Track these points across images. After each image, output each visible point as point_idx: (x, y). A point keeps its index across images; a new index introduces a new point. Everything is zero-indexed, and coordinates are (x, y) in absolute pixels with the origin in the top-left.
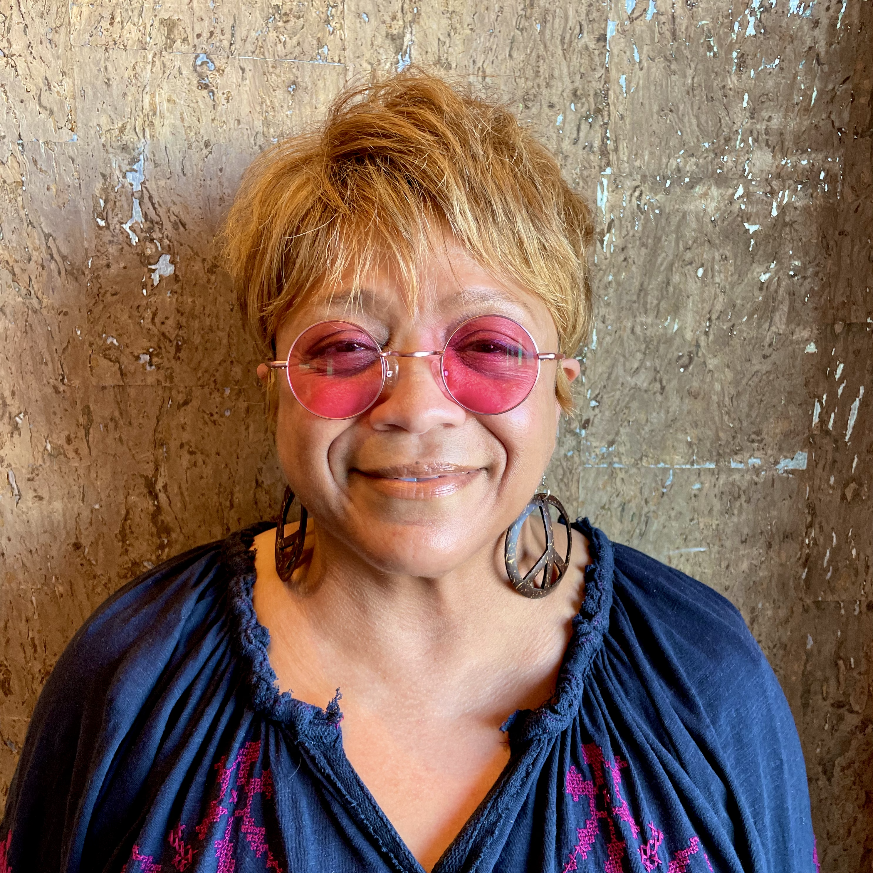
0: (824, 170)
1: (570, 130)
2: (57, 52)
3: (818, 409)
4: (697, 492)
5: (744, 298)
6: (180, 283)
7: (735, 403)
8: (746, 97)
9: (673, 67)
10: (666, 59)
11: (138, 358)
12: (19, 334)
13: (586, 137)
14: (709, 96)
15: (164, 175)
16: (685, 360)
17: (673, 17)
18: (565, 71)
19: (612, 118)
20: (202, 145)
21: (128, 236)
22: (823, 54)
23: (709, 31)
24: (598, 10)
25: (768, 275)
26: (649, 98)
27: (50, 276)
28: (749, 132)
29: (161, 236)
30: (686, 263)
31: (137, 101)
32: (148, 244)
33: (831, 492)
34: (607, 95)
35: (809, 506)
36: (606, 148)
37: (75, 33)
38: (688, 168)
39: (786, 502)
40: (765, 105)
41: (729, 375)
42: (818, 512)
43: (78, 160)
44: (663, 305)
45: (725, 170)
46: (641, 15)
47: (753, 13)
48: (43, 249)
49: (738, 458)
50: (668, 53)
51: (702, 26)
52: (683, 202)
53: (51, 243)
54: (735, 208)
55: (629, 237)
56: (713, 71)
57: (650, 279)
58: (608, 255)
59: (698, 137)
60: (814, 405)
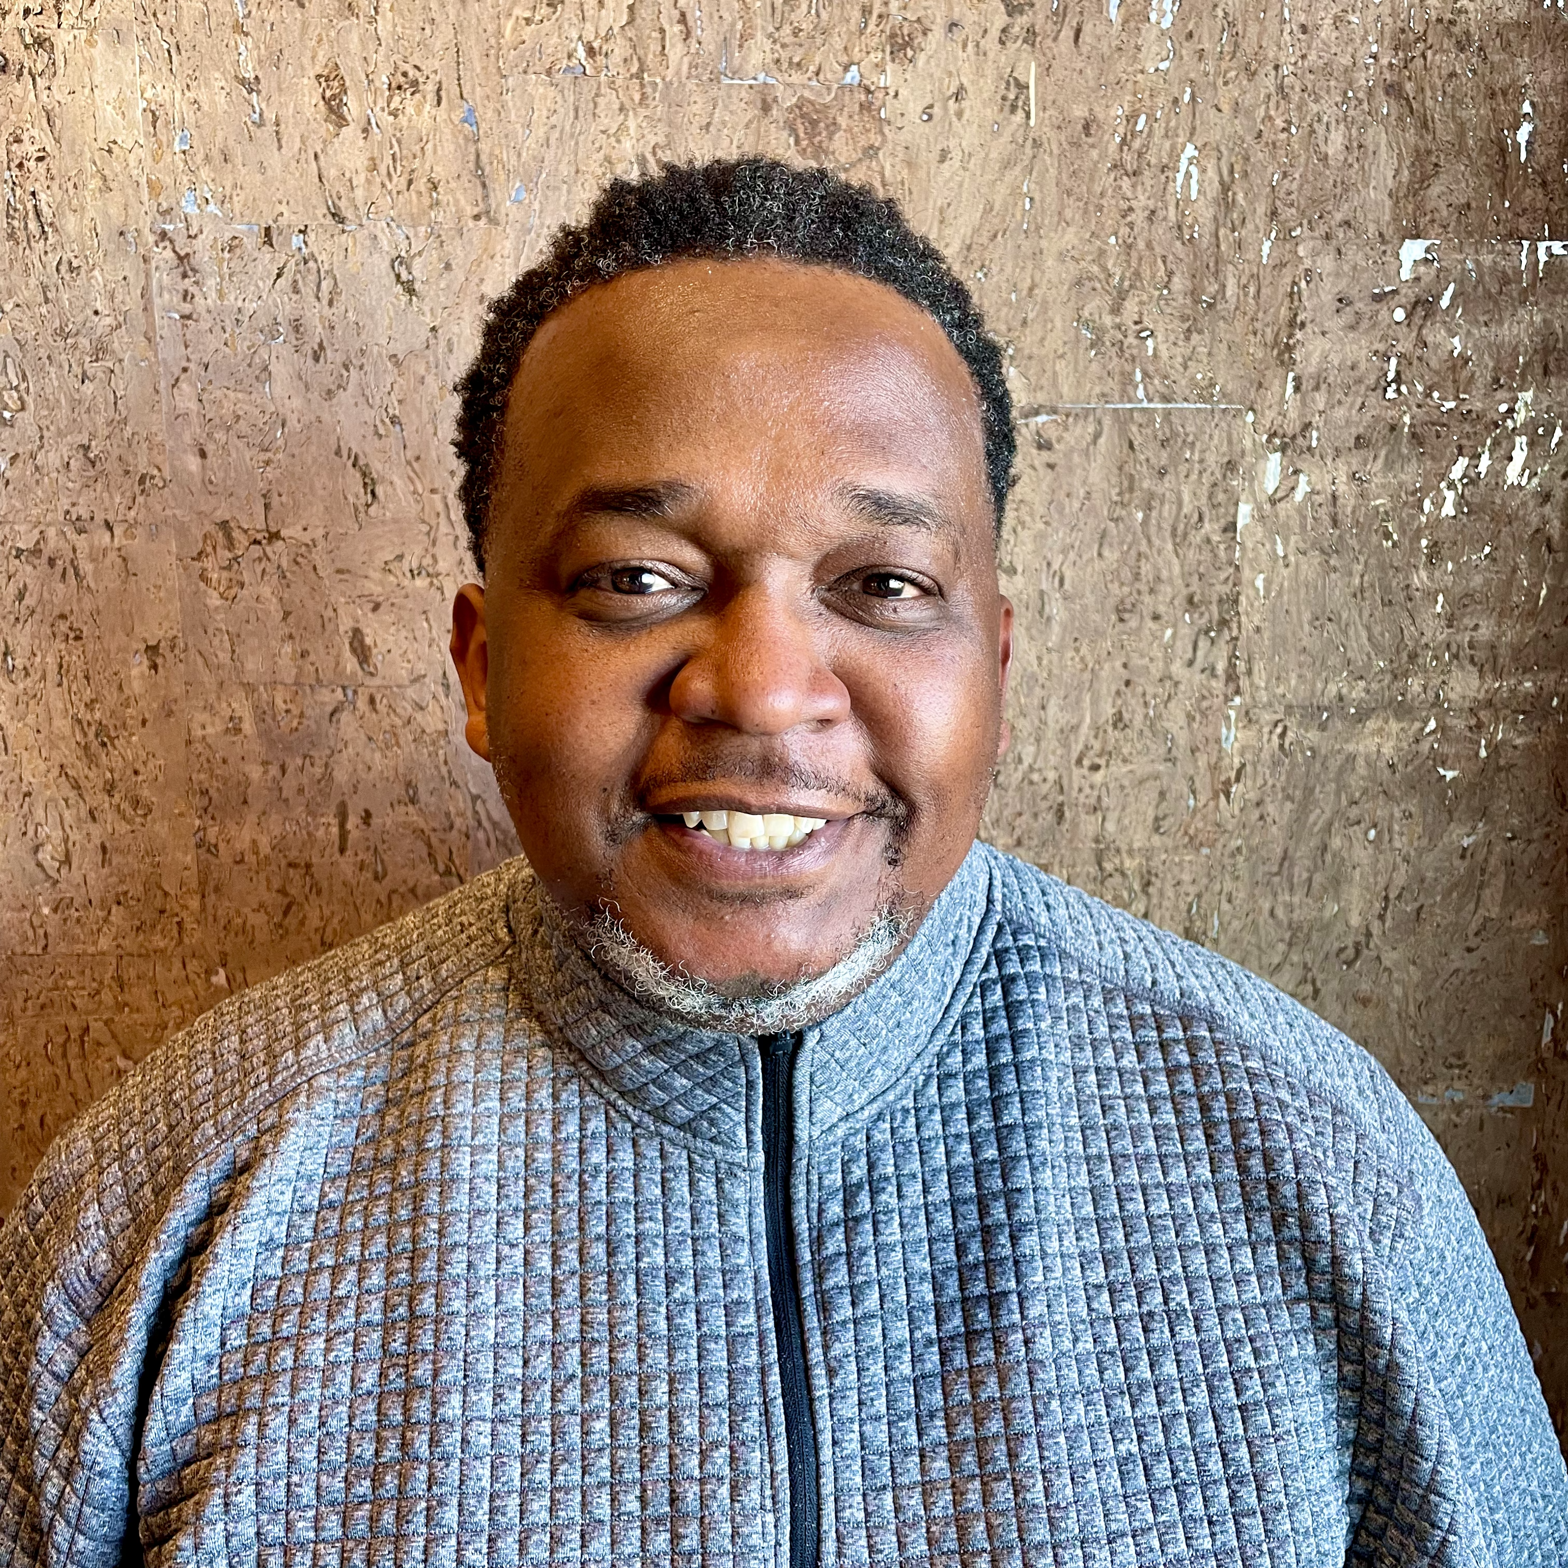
0: (1557, 695)
1: (1183, 648)
3: (1549, 1022)
5: (1437, 870)
7: (1424, 1013)
8: (1441, 598)
9: (1332, 562)
10: (1323, 551)
13: (1206, 657)
14: (1386, 600)
16: (1350, 952)
17: (1334, 497)
18: (1177, 570)
19: (1244, 632)
22: (1556, 537)
23: (1386, 513)
24: (1226, 491)
25: (1471, 839)
26: (1298, 604)
28: (1444, 646)
30: (1351, 822)
34: (1236, 601)
35: (1536, 1159)
36: (1234, 671)
38: (1354, 695)
39: (1502, 1152)
40: (1469, 610)
41: (1415, 974)
42: (1550, 1167)
44: (1318, 878)
45: (1409, 696)
46: (1287, 496)
47: (1451, 486)
49: (1430, 1089)
50: (1326, 544)
51: (1376, 508)
52: (1347, 741)
53: (479, 806)
54: (1425, 747)
55: (1268, 788)
56: (1392, 566)
57: (1297, 843)
58: (1237, 812)
59: (1368, 655)
60: (1543, 1018)
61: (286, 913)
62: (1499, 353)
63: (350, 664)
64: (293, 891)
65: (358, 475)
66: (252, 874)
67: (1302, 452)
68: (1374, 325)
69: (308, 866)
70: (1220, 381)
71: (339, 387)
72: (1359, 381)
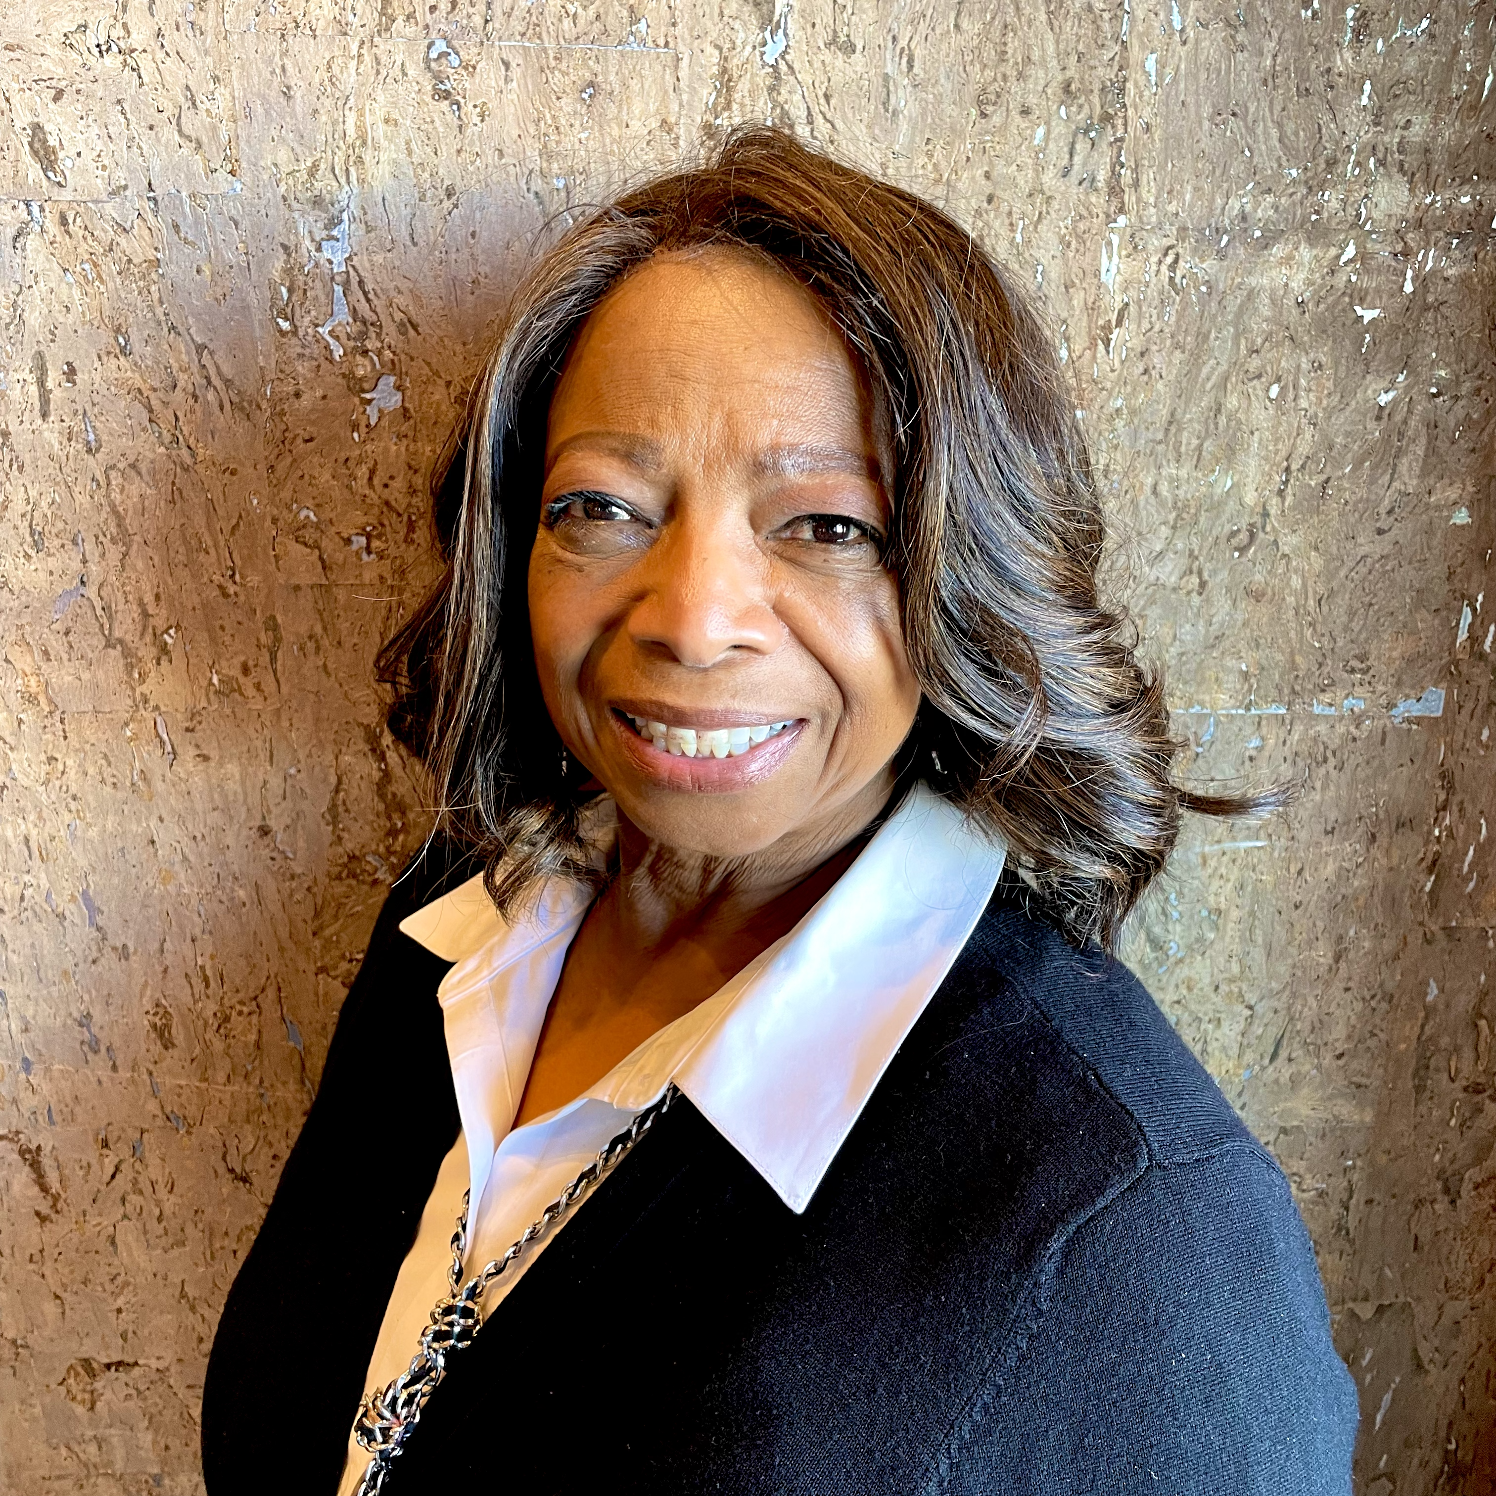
1: (1057, 152)
2: (204, 43)
3: (1467, 617)
4: (1254, 753)
5: (1347, 434)
6: (412, 422)
7: (1325, 609)
8: (1367, 87)
9: (1241, 37)
10: (1228, 24)
11: (348, 541)
12: (162, 503)
13: (1084, 164)
14: (1302, 88)
15: (382, 246)
16: (1244, 537)
18: (1051, 49)
20: (443, 196)
21: (327, 347)
25: (1391, 395)
26: (1197, 93)
27: (207, 414)
28: (1369, 148)
29: (379, 345)
30: (1251, 376)
31: (334, 123)
32: (359, 359)
33: (1482, 753)
34: (1122, 90)
35: (1443, 776)
36: (1118, 182)
37: (232, 10)
38: (1260, 214)
39: (1404, 769)
40: (1400, 102)
41: (1317, 561)
42: (1457, 786)
43: (245, 224)
44: (1208, 446)
45: (1325, 215)
48: (195, 368)
49: (1327, 698)
52: (1249, 273)
53: (206, 359)
54: (1340, 280)
55: (1154, 334)
56: (1311, 44)
57: (1187, 403)
58: (1117, 365)
59: (1279, 160)
60: (1460, 612)
63: (33, 171)
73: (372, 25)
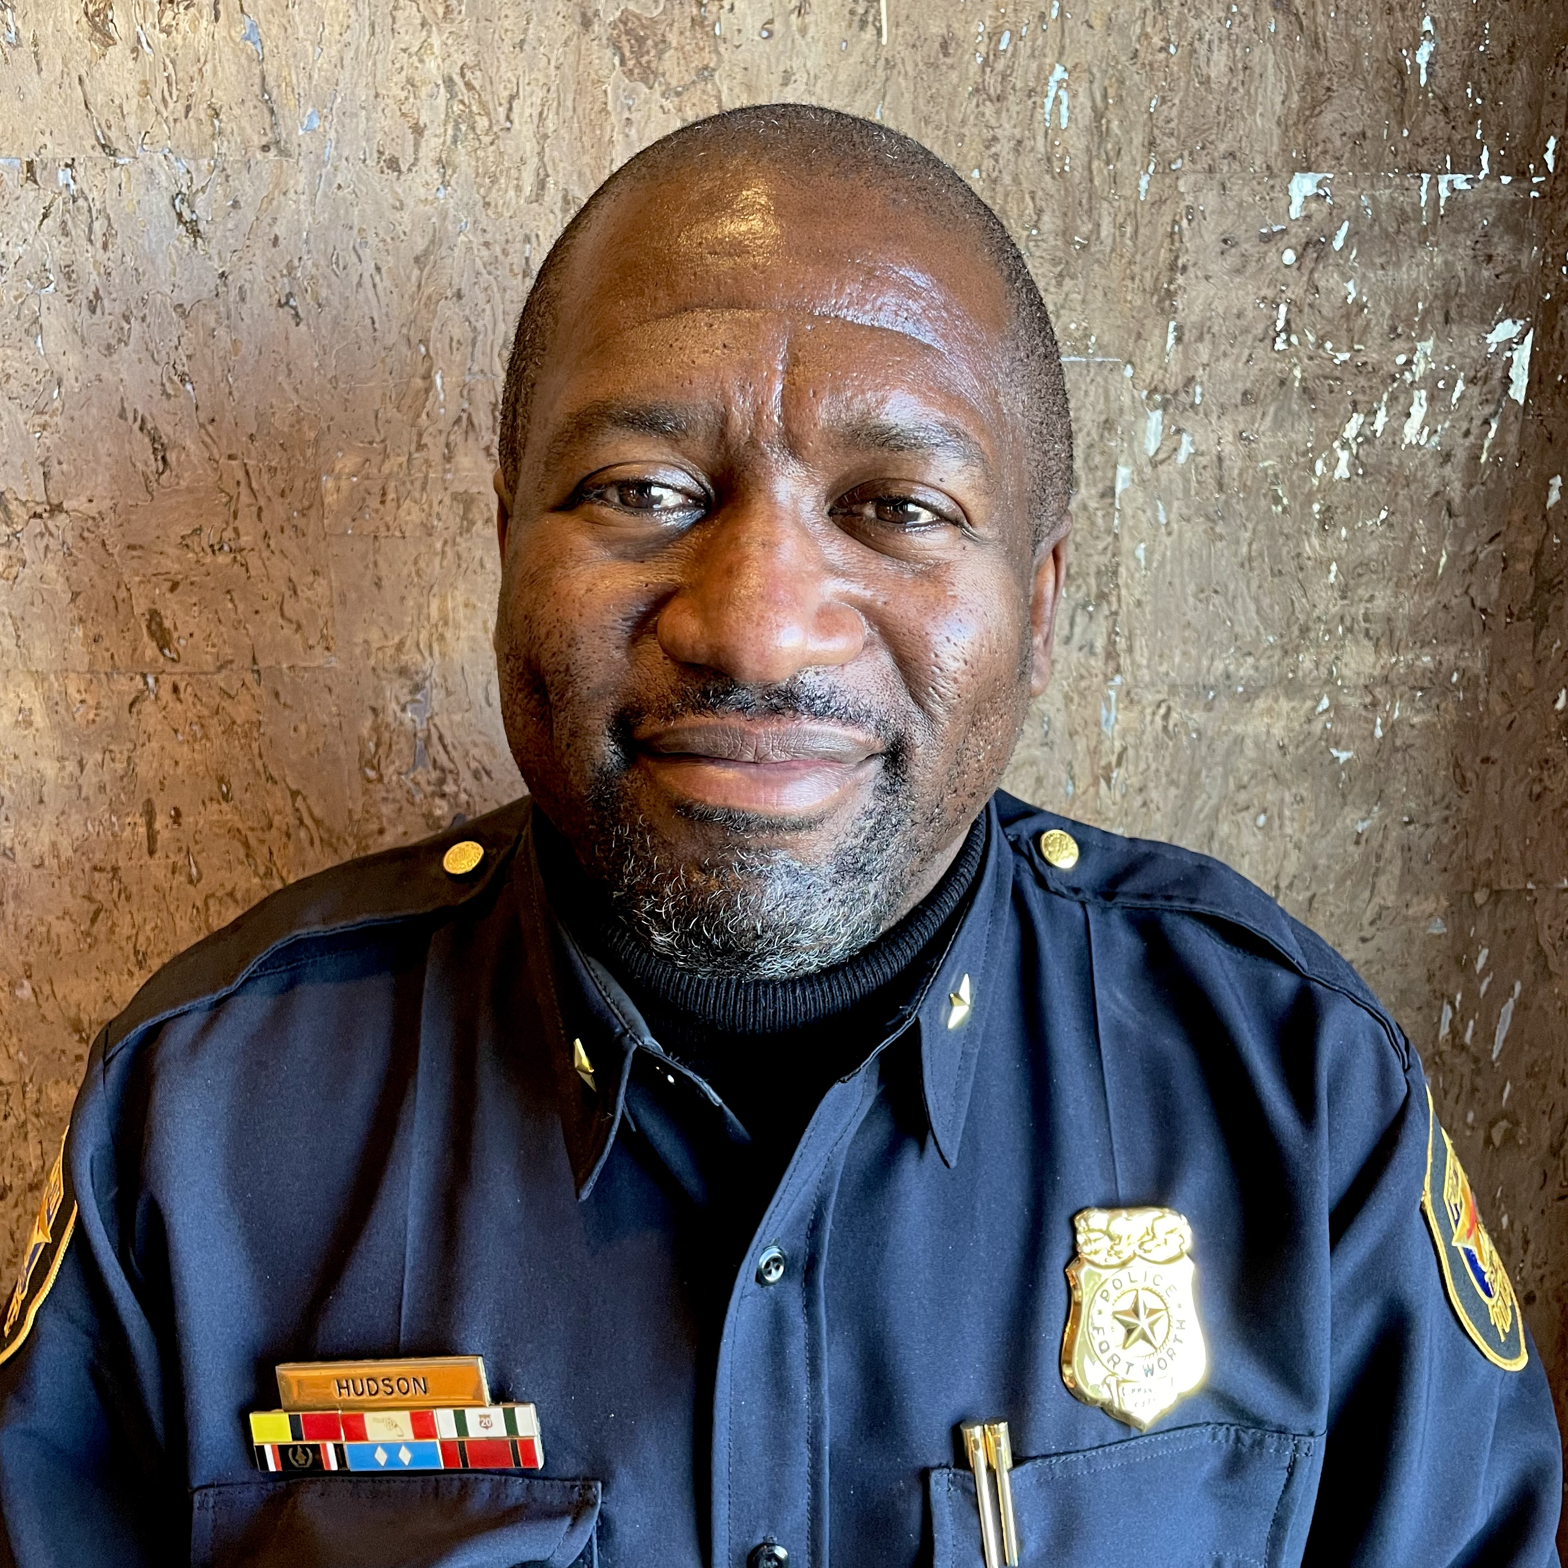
0: (1457, 670)
2: (305, 543)
3: (1447, 1013)
5: (1330, 857)
8: (1334, 567)
9: (1218, 530)
10: (1208, 518)
13: (1084, 632)
14: (1275, 570)
15: (460, 707)
17: (1220, 459)
19: (1124, 608)
21: (409, 792)
22: (1457, 500)
23: (1275, 475)
24: (1103, 453)
25: (1366, 824)
26: (1182, 574)
27: (299, 848)
28: (1338, 619)
29: (456, 789)
30: (1239, 807)
31: (420, 607)
32: (438, 801)
34: (1115, 573)
36: (1114, 648)
37: (331, 517)
40: (1364, 580)
43: (336, 691)
45: (1300, 674)
46: (1169, 457)
47: (1345, 445)
48: (289, 810)
50: (1211, 510)
51: (1265, 469)
52: (1235, 722)
53: (299, 803)
54: (1317, 727)
55: (1151, 773)
56: (1282, 533)
58: (1118, 799)
59: (1257, 628)
60: (1441, 1009)
61: (93, 921)
62: (1396, 298)
63: (150, 649)
64: (99, 897)
65: (147, 440)
66: (53, 879)
67: (1185, 409)
68: (1262, 269)
69: (115, 869)
70: (1096, 331)
71: (120, 341)
72: (1246, 331)
73: (454, 528)
